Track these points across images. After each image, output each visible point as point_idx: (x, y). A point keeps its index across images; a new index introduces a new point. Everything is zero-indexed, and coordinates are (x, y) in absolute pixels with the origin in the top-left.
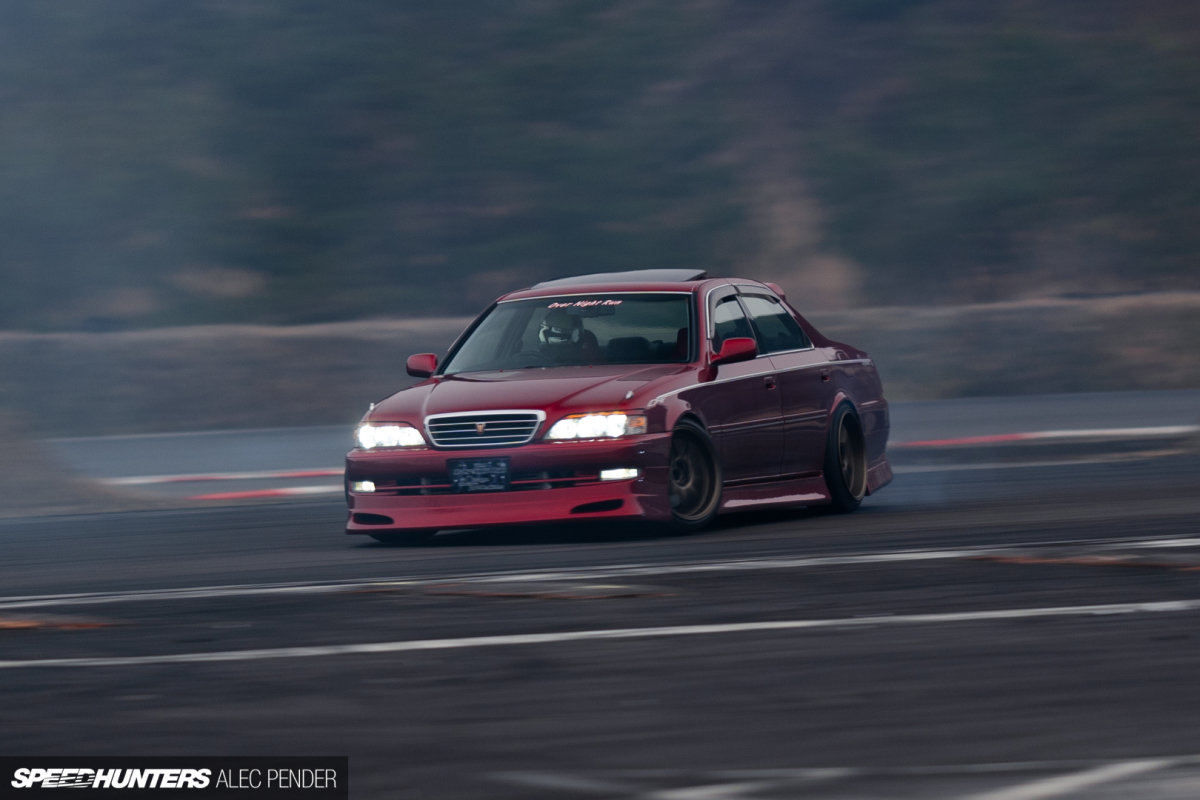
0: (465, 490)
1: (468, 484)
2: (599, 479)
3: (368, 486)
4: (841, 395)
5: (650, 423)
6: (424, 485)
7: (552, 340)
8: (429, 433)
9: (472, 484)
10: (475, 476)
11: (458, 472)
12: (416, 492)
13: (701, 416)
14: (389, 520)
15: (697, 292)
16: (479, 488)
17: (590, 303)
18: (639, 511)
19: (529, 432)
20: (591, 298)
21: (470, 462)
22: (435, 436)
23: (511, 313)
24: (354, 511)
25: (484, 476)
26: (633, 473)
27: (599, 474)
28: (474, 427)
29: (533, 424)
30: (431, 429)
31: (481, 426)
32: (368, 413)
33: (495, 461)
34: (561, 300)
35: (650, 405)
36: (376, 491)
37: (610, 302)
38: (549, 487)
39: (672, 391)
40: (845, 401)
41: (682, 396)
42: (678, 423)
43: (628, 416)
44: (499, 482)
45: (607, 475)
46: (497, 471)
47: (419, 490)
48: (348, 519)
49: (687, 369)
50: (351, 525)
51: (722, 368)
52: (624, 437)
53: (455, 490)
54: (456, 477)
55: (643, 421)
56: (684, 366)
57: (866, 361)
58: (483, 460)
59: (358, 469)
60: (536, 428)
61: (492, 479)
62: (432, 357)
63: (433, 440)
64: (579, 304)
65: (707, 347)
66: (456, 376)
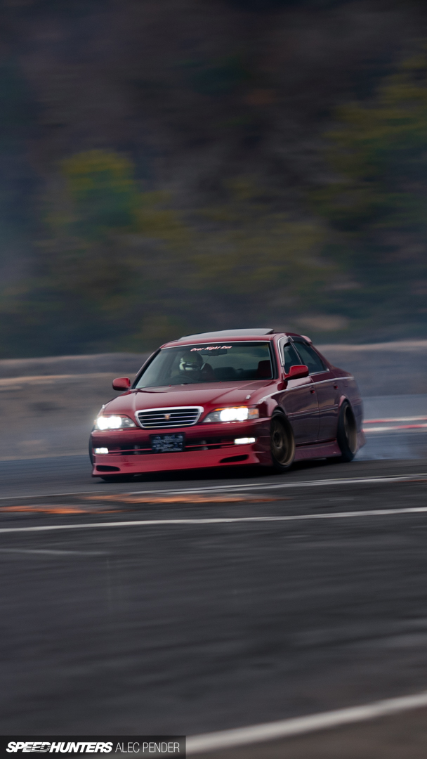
0: (160, 452)
1: (162, 448)
2: (234, 444)
3: (104, 451)
4: (343, 397)
5: (260, 412)
6: (136, 448)
7: (187, 369)
8: (139, 420)
9: (164, 448)
10: (165, 443)
11: (155, 442)
12: (132, 453)
13: (284, 408)
14: (117, 469)
15: (272, 341)
16: (168, 450)
17: (214, 348)
18: (257, 461)
19: (194, 418)
20: (215, 345)
21: (162, 436)
22: (142, 422)
23: (166, 355)
24: (96, 464)
25: (170, 443)
26: (252, 440)
27: (233, 441)
28: (163, 416)
29: (196, 414)
30: (140, 418)
31: (167, 416)
32: (102, 410)
33: (176, 435)
34: (197, 347)
35: (260, 402)
36: (109, 453)
37: (225, 347)
38: (206, 449)
39: (268, 394)
40: (346, 400)
41: (273, 397)
42: (273, 413)
43: (248, 408)
44: (179, 446)
45: (238, 441)
46: (178, 440)
47: (133, 452)
48: (93, 470)
49: (273, 383)
50: (95, 472)
51: (290, 382)
52: (247, 421)
53: (154, 452)
54: (154, 444)
55: (257, 411)
56: (271, 381)
57: (351, 378)
58: (170, 434)
59: (97, 442)
60: (198, 416)
61: (175, 445)
62: (127, 379)
63: (141, 425)
64: (208, 348)
65: (282, 370)
66: (142, 390)
